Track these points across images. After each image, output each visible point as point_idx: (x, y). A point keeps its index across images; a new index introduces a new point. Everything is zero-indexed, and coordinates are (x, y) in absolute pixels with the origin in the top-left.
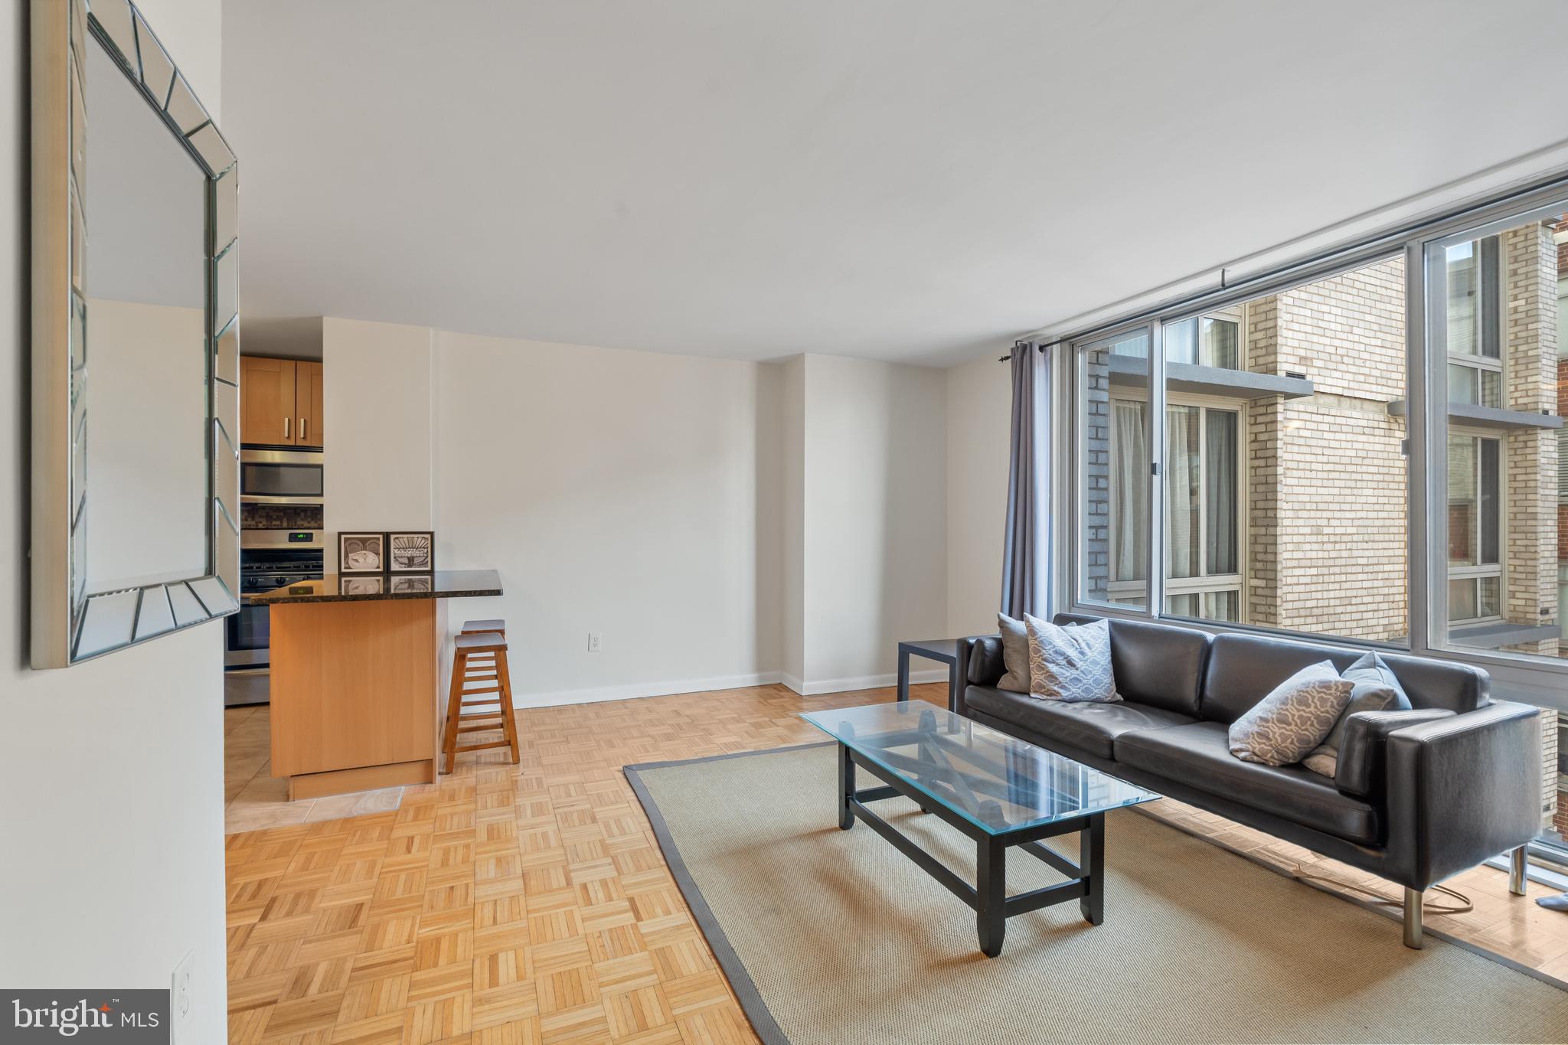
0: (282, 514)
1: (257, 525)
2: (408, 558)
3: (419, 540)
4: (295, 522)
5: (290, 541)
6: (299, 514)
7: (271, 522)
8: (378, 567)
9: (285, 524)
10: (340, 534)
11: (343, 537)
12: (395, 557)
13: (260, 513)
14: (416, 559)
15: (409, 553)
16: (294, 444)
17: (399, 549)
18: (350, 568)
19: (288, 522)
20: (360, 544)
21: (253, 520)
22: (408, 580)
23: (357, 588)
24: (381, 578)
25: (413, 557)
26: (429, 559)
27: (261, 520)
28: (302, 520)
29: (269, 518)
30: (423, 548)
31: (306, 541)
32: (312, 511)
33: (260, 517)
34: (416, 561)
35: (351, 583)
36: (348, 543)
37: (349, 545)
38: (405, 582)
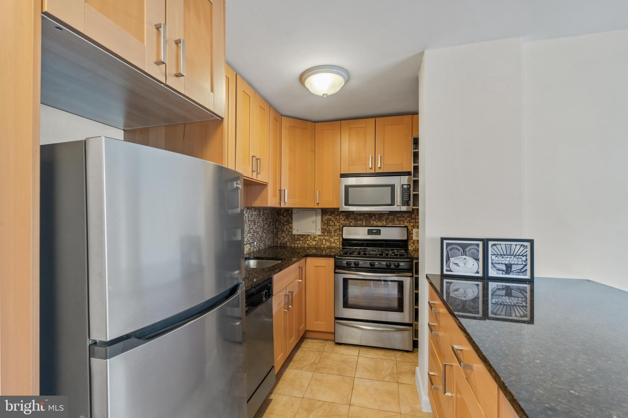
0: (362, 217)
1: (350, 224)
2: (506, 265)
3: (516, 248)
4: (370, 222)
5: (368, 234)
6: (372, 217)
7: (357, 222)
8: (478, 272)
9: (364, 224)
10: (443, 239)
11: (445, 242)
12: (492, 264)
13: (352, 217)
14: (513, 266)
15: (507, 260)
16: (374, 172)
17: (497, 255)
18: (451, 271)
19: (366, 223)
20: (461, 250)
21: (348, 221)
22: (506, 286)
23: (457, 290)
24: (480, 284)
25: (511, 265)
26: (528, 267)
27: (352, 220)
28: (373, 221)
29: (356, 220)
30: (522, 255)
31: (377, 234)
32: (379, 215)
33: (352, 219)
34: (514, 268)
35: (452, 286)
36: (449, 247)
37: (451, 250)
38: (503, 289)
